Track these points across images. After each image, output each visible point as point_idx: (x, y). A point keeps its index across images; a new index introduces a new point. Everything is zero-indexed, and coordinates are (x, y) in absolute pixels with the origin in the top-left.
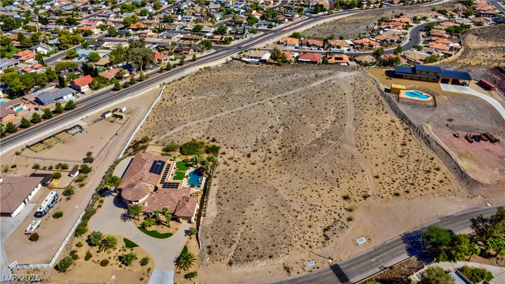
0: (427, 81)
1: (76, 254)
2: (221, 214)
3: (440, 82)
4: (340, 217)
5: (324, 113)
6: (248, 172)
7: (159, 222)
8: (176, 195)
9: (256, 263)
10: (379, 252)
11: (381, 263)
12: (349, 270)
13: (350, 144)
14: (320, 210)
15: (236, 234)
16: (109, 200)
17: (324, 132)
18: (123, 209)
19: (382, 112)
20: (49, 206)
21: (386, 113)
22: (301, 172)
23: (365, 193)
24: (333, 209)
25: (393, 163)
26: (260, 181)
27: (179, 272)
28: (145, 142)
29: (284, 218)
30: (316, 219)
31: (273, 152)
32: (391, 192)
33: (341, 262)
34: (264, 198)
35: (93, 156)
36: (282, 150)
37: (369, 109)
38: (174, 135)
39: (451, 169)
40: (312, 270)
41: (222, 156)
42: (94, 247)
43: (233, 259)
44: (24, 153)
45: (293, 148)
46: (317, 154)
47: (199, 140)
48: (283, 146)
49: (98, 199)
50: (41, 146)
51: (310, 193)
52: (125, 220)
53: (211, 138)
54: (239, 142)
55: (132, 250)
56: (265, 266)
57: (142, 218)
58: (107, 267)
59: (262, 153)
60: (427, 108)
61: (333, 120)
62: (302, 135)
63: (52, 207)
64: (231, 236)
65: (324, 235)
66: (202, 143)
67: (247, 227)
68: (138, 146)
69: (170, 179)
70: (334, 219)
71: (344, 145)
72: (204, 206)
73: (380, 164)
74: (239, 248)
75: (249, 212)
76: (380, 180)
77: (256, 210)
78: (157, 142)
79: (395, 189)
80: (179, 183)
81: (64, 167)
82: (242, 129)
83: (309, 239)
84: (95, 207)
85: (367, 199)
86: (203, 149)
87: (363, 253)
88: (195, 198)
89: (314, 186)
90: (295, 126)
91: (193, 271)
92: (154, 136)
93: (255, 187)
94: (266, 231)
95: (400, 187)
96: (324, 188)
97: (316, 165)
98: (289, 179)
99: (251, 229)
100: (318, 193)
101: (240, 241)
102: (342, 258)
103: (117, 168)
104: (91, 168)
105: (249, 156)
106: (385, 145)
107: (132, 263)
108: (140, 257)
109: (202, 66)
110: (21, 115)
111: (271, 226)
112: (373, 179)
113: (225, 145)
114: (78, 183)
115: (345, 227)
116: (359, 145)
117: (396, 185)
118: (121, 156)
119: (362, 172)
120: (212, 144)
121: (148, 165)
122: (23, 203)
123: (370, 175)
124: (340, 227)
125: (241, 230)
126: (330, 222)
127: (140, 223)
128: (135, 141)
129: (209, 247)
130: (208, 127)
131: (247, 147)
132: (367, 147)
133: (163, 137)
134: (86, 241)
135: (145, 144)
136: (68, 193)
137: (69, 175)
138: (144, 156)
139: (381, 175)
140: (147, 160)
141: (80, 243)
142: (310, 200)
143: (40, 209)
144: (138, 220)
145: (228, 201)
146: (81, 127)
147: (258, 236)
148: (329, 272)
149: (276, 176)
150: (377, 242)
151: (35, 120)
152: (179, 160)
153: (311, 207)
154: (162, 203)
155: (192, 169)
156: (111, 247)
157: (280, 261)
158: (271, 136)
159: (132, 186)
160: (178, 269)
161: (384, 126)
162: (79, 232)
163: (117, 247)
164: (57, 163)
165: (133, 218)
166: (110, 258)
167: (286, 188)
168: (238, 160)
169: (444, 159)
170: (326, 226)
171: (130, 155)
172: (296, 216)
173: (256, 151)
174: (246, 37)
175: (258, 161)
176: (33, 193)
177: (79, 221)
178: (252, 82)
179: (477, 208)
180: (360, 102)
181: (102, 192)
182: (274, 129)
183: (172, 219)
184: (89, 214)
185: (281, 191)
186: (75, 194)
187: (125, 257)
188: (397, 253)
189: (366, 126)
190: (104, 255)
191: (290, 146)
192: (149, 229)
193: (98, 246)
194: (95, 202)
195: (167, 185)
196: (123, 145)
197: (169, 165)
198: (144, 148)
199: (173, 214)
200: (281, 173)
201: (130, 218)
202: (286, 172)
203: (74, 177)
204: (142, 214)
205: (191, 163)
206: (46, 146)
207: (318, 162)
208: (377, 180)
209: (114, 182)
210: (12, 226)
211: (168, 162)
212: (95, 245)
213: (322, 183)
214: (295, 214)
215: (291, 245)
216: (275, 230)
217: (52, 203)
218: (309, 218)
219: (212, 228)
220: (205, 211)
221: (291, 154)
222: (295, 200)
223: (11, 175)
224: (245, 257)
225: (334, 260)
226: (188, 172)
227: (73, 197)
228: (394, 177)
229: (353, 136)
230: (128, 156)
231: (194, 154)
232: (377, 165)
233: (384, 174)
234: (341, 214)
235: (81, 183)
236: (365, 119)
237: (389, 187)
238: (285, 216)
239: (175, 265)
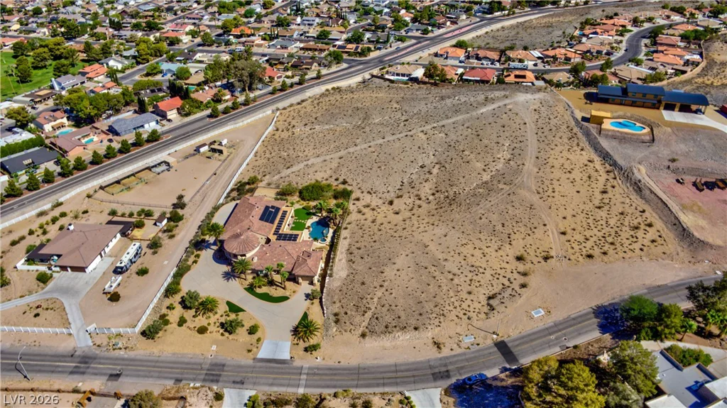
0: (643, 107)
1: (167, 318)
2: (352, 274)
3: (662, 108)
4: (511, 283)
5: (496, 148)
6: (389, 223)
7: (271, 283)
8: (295, 249)
9: (397, 335)
10: (561, 327)
11: (562, 341)
12: (519, 348)
13: (529, 190)
14: (483, 273)
15: (372, 299)
16: (207, 255)
17: (493, 173)
18: (225, 266)
19: (575, 148)
20: (131, 260)
21: (582, 150)
22: (460, 224)
23: (546, 253)
24: (502, 272)
25: (587, 216)
26: (405, 234)
27: (297, 344)
28: (253, 183)
29: (435, 281)
30: (478, 284)
31: (424, 198)
32: (582, 253)
33: (509, 339)
34: (410, 255)
35: (186, 200)
36: (436, 196)
37: (559, 144)
38: (291, 175)
39: (669, 226)
40: (470, 347)
41: (356, 202)
42: (189, 311)
43: (367, 330)
44: (96, 196)
45: (451, 193)
46: (483, 201)
47: (324, 182)
48: (438, 192)
49: (193, 253)
50: (118, 188)
51: (472, 251)
52: (228, 279)
53: (341, 180)
54: (379, 185)
55: (237, 315)
56: (408, 340)
57: (250, 278)
58: (205, 335)
59: (409, 200)
60: (640, 144)
61: (507, 159)
62: (464, 177)
63: (135, 262)
64: (364, 301)
65: (488, 304)
66: (329, 186)
67: (387, 290)
68: (244, 189)
69: (286, 229)
70: (503, 284)
71: (520, 191)
72: (331, 264)
73: (569, 217)
74: (375, 316)
75: (389, 272)
76: (567, 237)
77: (398, 270)
78: (269, 184)
79: (587, 249)
80: (298, 235)
81: (149, 214)
82: (383, 168)
83: (468, 309)
84: (190, 263)
85: (548, 261)
86: (330, 194)
87: (539, 328)
88: (319, 254)
89: (478, 243)
90: (454, 165)
91: (315, 343)
92: (264, 176)
93: (398, 242)
94: (411, 297)
95: (595, 247)
96: (490, 245)
97: (481, 215)
98: (444, 233)
99: (392, 294)
100: (482, 251)
101: (376, 308)
102: (510, 333)
103: (217, 215)
104: (183, 215)
105: (391, 203)
106: (578, 192)
107: (237, 331)
108: (247, 325)
109: (329, 86)
110: (91, 148)
111: (417, 290)
112: (558, 237)
113: (359, 188)
114: (166, 234)
115: (517, 295)
116: (541, 191)
117: (589, 244)
118: (221, 201)
119: (543, 227)
120: (342, 187)
121: (258, 212)
122: (99, 256)
123: (555, 230)
124: (511, 295)
125: (379, 294)
126: (497, 289)
127: (247, 283)
128: (240, 182)
129: (336, 315)
130: (336, 165)
131: (388, 192)
132: (553, 194)
133: (277, 177)
134: (180, 303)
135: (252, 186)
136: (155, 245)
137: (155, 224)
138: (252, 200)
139: (569, 231)
140: (257, 205)
141: (172, 304)
142: (471, 260)
143: (121, 263)
144: (245, 280)
145: (362, 258)
146: (168, 164)
147: (401, 302)
148: (491, 351)
149: (427, 228)
150: (559, 315)
151: (110, 154)
152: (298, 206)
153: (472, 269)
154: (275, 258)
155: (315, 219)
156: (211, 310)
157: (428, 334)
158: (422, 178)
159: (237, 236)
160: (296, 340)
161: (578, 166)
162: (170, 292)
163: (218, 311)
164: (139, 209)
165: (239, 277)
166: (209, 324)
167: (440, 244)
168: (376, 208)
169: (659, 212)
170: (491, 293)
171: (234, 199)
172: (452, 280)
173: (401, 196)
174: (391, 47)
175: (403, 209)
176: (111, 245)
177: (169, 280)
178: (398, 106)
179: (701, 276)
180: (545, 134)
181: (198, 245)
182: (426, 169)
183: (289, 280)
184: (181, 271)
185: (432, 247)
186: (163, 247)
187: (229, 323)
188: (584, 330)
189: (553, 167)
190: (201, 321)
191: (447, 191)
192: (258, 291)
193: (194, 310)
194: (189, 257)
195: (282, 237)
196: (224, 187)
197: (285, 213)
198: (252, 191)
199: (290, 273)
200: (433, 225)
201: (234, 277)
202: (441, 223)
203: (161, 227)
204: (250, 272)
205: (314, 211)
206: (124, 187)
207: (483, 212)
208: (564, 238)
209: (215, 231)
210: (87, 283)
211: (284, 208)
212: (190, 308)
213: (489, 239)
214: (451, 276)
215: (443, 315)
216: (423, 295)
217: (135, 257)
218: (469, 282)
219: (340, 291)
220: (331, 270)
221: (448, 201)
222: (451, 259)
223: (83, 222)
224: (383, 328)
225: (500, 335)
226: (309, 222)
227: (160, 250)
228: (588, 233)
229: (533, 179)
230: (231, 201)
231: (318, 199)
232: (564, 218)
233: (574, 230)
234: (512, 280)
235: (170, 233)
236: (552, 157)
237: (580, 247)
238: (437, 278)
239: (292, 335)
